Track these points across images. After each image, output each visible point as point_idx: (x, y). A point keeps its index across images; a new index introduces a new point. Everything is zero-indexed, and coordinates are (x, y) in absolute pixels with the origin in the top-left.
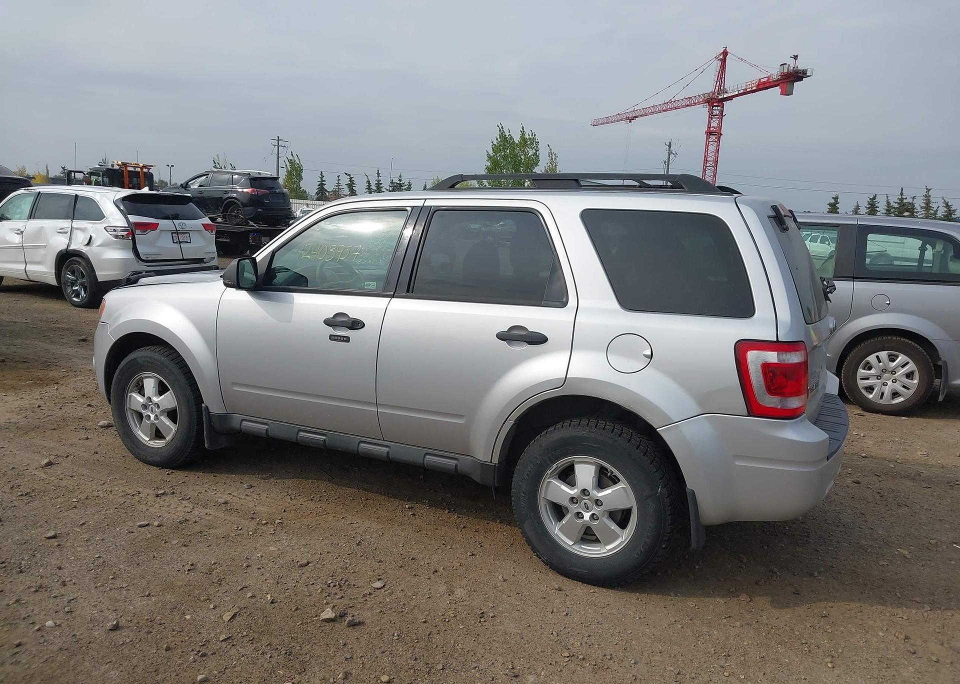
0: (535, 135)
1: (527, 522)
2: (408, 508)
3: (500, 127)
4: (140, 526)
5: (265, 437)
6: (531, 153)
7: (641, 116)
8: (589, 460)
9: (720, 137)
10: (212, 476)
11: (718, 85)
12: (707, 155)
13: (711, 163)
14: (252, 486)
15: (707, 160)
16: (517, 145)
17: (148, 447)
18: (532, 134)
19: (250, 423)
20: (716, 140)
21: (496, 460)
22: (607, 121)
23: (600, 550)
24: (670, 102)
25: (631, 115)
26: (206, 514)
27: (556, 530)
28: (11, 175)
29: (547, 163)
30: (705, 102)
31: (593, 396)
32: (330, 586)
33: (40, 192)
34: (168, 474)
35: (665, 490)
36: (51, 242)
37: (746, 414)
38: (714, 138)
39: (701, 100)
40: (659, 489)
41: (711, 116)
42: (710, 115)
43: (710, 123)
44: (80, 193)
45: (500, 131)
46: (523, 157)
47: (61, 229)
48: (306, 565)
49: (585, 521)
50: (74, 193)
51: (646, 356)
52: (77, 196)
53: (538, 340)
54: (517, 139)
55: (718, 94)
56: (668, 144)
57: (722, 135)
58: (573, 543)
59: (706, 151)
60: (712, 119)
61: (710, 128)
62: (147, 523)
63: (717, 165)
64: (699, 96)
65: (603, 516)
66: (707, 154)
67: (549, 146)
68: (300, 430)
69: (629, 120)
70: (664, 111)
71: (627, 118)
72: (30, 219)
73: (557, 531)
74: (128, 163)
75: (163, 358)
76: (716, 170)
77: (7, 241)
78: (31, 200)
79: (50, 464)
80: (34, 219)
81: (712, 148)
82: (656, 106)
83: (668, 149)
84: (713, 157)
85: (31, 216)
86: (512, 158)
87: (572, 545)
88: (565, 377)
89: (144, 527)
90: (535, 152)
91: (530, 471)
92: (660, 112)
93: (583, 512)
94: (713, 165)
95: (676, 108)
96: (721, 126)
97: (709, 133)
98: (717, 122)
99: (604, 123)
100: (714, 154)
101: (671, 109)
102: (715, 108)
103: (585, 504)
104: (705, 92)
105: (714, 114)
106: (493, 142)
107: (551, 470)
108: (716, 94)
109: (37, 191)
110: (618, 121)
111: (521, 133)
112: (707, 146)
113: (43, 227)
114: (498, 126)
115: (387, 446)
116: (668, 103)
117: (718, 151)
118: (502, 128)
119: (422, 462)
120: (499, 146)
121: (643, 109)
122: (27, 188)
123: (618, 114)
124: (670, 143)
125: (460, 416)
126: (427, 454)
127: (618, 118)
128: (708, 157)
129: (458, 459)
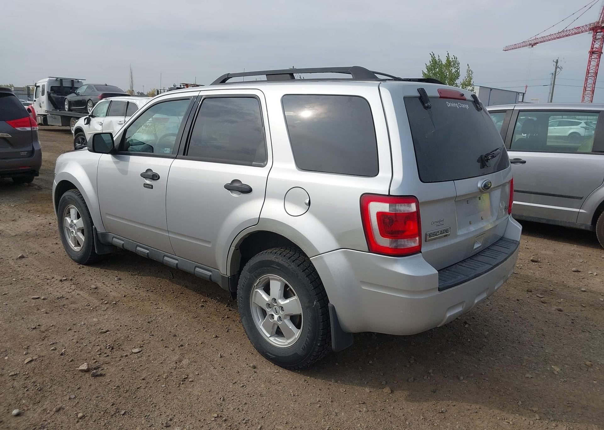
0: (457, 58)
1: (243, 318)
2: (202, 301)
3: (432, 54)
4: (33, 299)
5: (122, 247)
6: (454, 71)
7: (541, 42)
8: (277, 278)
9: (601, 55)
10: (102, 271)
11: (602, 16)
12: (589, 69)
13: (592, 74)
14: (120, 279)
15: (589, 72)
16: (444, 65)
17: (74, 250)
18: (455, 58)
19: (117, 240)
20: (597, 57)
21: (229, 275)
22: (515, 47)
23: (285, 342)
24: (563, 31)
25: (533, 42)
26: (78, 294)
27: (260, 325)
28: (121, 92)
29: (465, 77)
30: (591, 30)
31: (274, 232)
32: (106, 348)
33: (111, 101)
34: (80, 268)
35: (319, 304)
36: (115, 129)
37: (367, 250)
38: (596, 56)
39: (587, 28)
40: (315, 302)
41: (595, 39)
42: (593, 39)
43: (593, 44)
44: (130, 101)
45: (432, 57)
46: (448, 73)
47: (120, 122)
48: (105, 333)
49: (274, 321)
50: (127, 100)
51: (306, 204)
52: (128, 102)
53: (247, 190)
54: (444, 62)
55: (602, 23)
56: (556, 61)
57: (602, 53)
58: (270, 336)
59: (589, 65)
60: (595, 42)
61: (593, 48)
62: (38, 297)
63: (596, 75)
64: (586, 25)
65: (285, 318)
66: (590, 67)
67: (468, 65)
68: (137, 246)
69: (531, 46)
70: (558, 38)
71: (530, 44)
72: (106, 116)
73: (261, 327)
74: (189, 84)
75: (76, 197)
76: (596, 79)
77: (95, 129)
78: (107, 105)
79: (22, 257)
80: (108, 116)
81: (593, 63)
82: (552, 35)
83: (555, 65)
84: (594, 70)
85: (107, 115)
86: (439, 74)
87: (269, 337)
88: (258, 217)
89: (35, 299)
90: (457, 69)
91: (244, 283)
92: (555, 39)
93: (274, 314)
94: (594, 75)
95: (567, 36)
96: (602, 47)
97: (592, 53)
98: (599, 44)
99: (513, 49)
100: (595, 67)
101: (563, 37)
102: (598, 34)
103: (275, 309)
104: (591, 23)
105: (597, 38)
106: (426, 65)
107: (256, 283)
108: (600, 23)
109: (110, 100)
110: (523, 46)
111: (447, 58)
112: (590, 62)
113: (111, 121)
114: (430, 54)
115: (177, 260)
116: (561, 32)
117: (598, 65)
118: (434, 55)
119: (193, 272)
120: (432, 67)
121: (542, 37)
122: (106, 98)
123: (524, 42)
124: (557, 60)
125: (209, 242)
126: (196, 267)
127: (524, 45)
128: (590, 70)
129: (211, 271)
